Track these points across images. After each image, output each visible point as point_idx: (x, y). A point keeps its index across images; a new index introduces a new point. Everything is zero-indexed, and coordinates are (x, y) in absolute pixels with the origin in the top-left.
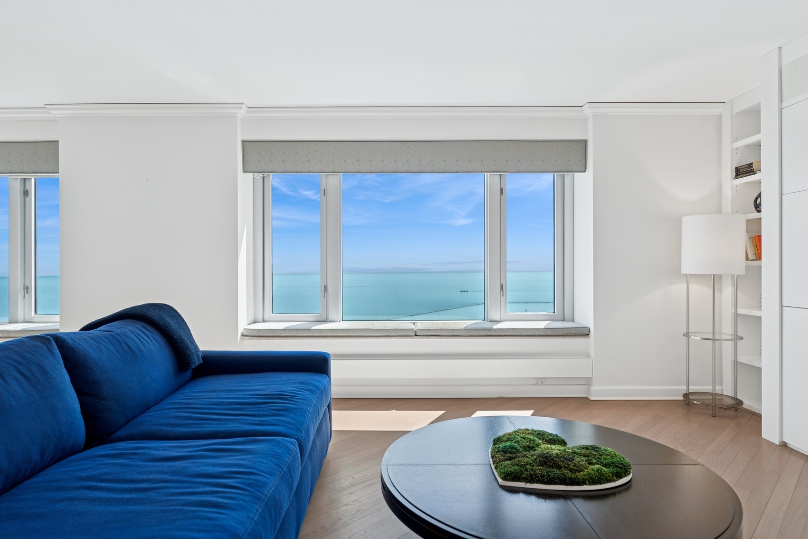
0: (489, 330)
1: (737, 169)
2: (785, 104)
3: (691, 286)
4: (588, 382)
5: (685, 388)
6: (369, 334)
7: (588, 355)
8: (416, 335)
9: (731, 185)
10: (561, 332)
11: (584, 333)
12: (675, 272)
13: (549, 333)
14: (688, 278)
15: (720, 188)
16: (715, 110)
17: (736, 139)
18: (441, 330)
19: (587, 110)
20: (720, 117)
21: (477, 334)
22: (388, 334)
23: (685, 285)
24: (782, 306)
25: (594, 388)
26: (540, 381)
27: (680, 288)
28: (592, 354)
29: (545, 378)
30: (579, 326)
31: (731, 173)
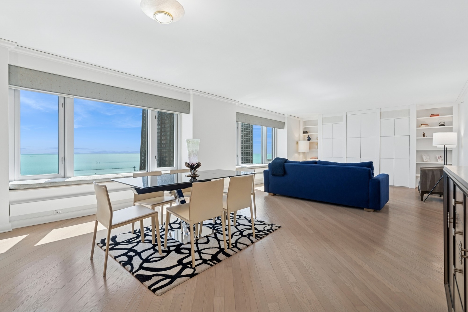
1: (304, 132)
2: (323, 124)
9: (302, 135)
16: (299, 119)
17: (303, 126)
20: (300, 121)
24: (322, 157)
31: (302, 132)
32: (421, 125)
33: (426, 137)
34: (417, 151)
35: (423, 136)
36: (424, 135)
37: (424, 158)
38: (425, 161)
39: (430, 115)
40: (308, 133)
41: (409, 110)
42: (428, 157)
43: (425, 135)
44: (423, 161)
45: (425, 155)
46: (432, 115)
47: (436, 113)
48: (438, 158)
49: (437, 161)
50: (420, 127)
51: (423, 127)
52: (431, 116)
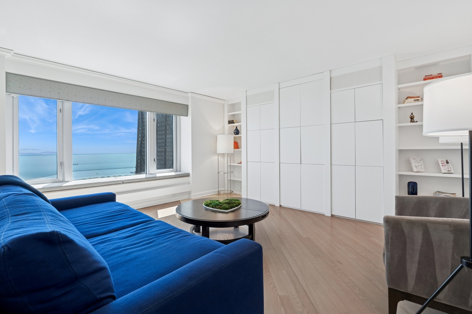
0: (155, 177)
1: (229, 121)
2: (247, 106)
3: (219, 157)
4: (189, 193)
5: (218, 190)
6: (98, 185)
7: (189, 183)
8: (123, 183)
9: (227, 126)
10: (181, 176)
11: (187, 175)
12: (215, 152)
13: (177, 176)
14: (219, 154)
15: (224, 126)
16: (223, 102)
17: (228, 112)
18: (135, 179)
19: (190, 95)
20: (224, 104)
21: (150, 179)
22: (109, 184)
23: (217, 157)
24: (247, 162)
25: (192, 194)
26: (174, 195)
27: (215, 158)
28: (191, 182)
29: (175, 194)
30: (182, 173)
31: (227, 122)
32: (407, 98)
33: (416, 122)
34: (400, 151)
35: (411, 121)
36: (412, 118)
37: (414, 164)
38: (415, 170)
39: (423, 77)
40: (234, 123)
41: (381, 67)
42: (422, 162)
43: (415, 119)
44: (412, 171)
45: (415, 159)
46: (427, 77)
47: (435, 73)
48: (441, 165)
49: (440, 172)
50: (404, 102)
51: (409, 102)
52: (425, 79)
